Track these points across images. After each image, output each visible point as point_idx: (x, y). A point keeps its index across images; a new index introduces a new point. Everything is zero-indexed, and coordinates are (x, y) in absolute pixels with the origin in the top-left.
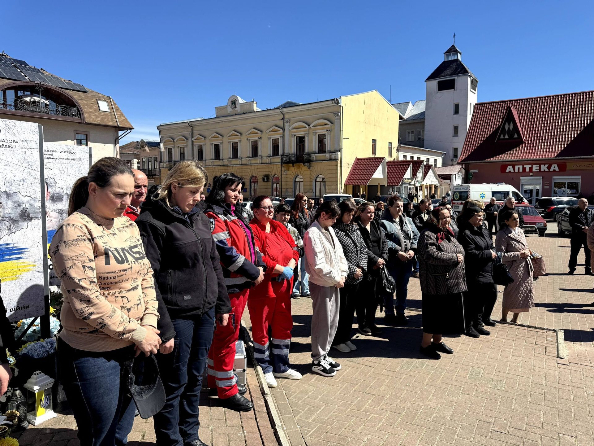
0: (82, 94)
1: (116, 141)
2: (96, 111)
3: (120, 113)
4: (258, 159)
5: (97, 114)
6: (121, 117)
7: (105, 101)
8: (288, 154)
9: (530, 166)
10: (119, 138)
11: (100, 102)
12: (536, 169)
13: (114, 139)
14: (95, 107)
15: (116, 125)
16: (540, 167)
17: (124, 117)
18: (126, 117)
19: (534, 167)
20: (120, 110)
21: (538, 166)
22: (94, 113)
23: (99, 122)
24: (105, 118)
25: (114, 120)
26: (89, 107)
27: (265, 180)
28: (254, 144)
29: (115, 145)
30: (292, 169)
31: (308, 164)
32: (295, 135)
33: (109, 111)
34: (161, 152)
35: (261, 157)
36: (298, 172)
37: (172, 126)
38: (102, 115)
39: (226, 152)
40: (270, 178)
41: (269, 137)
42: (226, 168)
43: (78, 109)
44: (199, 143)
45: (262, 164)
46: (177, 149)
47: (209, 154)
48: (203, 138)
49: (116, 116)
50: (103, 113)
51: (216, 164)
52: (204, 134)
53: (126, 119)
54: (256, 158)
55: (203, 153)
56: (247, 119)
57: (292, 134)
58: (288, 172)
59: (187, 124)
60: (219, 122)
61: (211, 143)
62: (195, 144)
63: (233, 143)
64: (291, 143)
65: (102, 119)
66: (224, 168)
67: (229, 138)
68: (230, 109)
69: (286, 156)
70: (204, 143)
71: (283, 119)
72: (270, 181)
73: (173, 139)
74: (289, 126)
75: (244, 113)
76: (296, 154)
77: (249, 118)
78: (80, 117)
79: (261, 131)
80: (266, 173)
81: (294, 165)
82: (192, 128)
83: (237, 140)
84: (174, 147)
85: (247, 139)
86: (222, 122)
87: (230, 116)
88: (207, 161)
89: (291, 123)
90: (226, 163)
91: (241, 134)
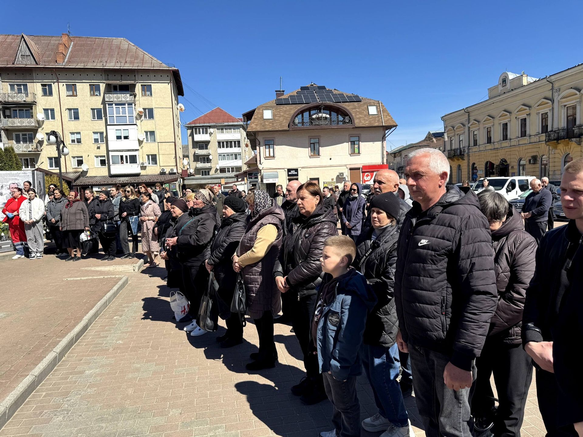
0: (356, 104)
1: (383, 139)
2: (365, 116)
3: (386, 113)
5: (366, 118)
6: (386, 117)
7: (374, 105)
10: (386, 135)
11: (370, 108)
13: (382, 136)
14: (365, 112)
15: (381, 124)
17: (390, 116)
18: (392, 116)
20: (387, 111)
22: (363, 118)
23: (367, 125)
24: (373, 120)
25: (380, 121)
26: (361, 113)
27: (532, 162)
28: (524, 122)
29: (382, 142)
30: (561, 146)
31: (578, 139)
32: (565, 106)
33: (376, 114)
34: (445, 142)
35: (530, 136)
36: (567, 149)
37: (452, 115)
38: (370, 119)
39: (497, 135)
40: (538, 159)
41: (538, 112)
42: (496, 151)
43: (350, 117)
44: (474, 129)
45: (530, 143)
46: (457, 137)
47: (482, 139)
48: (477, 123)
49: (382, 117)
50: (371, 117)
51: (487, 148)
52: (479, 118)
53: (392, 118)
54: (525, 137)
55: (478, 139)
56: (516, 96)
57: (562, 104)
58: (556, 150)
59: (464, 111)
60: (491, 104)
61: (484, 126)
62: (471, 130)
63: (503, 124)
64: (561, 116)
65: (370, 122)
66: (494, 152)
67: (499, 119)
68: (500, 88)
69: (555, 131)
70: (478, 128)
71: (552, 89)
72: (538, 162)
73: (453, 127)
74: (559, 96)
75: (512, 90)
76: (566, 128)
77: (519, 94)
78: (352, 123)
79: (529, 107)
80: (534, 154)
81: (559, 142)
82: (469, 114)
83: (507, 120)
84: (454, 135)
85: (516, 117)
86: (493, 103)
87: (499, 96)
88: (480, 146)
89: (560, 92)
90: (497, 145)
91: (510, 113)
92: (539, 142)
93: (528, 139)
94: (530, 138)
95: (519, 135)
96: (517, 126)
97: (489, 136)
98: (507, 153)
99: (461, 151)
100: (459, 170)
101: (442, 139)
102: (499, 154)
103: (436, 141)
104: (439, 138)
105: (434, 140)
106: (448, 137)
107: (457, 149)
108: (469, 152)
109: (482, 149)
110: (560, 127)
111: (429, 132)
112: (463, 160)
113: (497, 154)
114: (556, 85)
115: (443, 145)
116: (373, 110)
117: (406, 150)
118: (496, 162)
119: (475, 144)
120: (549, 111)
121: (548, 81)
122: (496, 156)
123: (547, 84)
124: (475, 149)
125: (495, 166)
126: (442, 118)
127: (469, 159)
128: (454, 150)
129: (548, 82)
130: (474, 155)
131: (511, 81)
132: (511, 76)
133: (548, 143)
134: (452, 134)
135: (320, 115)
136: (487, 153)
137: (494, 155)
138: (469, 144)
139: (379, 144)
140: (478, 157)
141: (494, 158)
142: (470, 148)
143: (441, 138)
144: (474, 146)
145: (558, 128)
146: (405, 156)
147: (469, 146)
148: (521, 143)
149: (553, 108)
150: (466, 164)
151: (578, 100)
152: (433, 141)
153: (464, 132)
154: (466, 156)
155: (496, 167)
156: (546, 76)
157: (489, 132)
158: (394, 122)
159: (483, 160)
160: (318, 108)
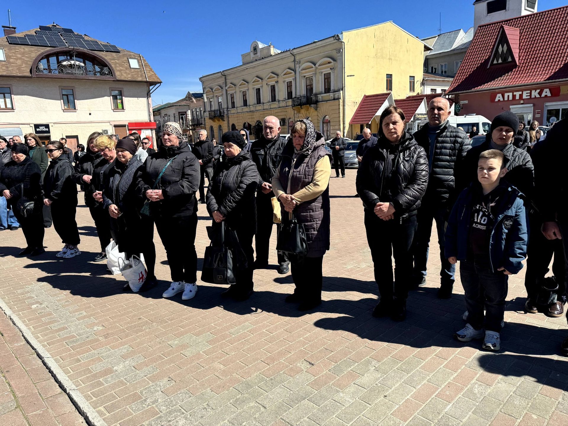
0: (114, 54)
1: (148, 95)
2: (126, 69)
3: (149, 68)
4: (276, 103)
5: (128, 71)
6: (150, 72)
7: (135, 59)
8: (299, 96)
9: (521, 93)
10: (151, 92)
11: (130, 60)
12: (527, 96)
13: (146, 93)
14: (126, 65)
15: (145, 80)
16: (531, 93)
17: (153, 72)
18: (155, 72)
19: (525, 93)
20: (150, 66)
21: (529, 92)
22: (124, 71)
23: (129, 79)
24: (135, 74)
25: (143, 76)
26: (121, 65)
27: (282, 124)
28: (273, 88)
29: (148, 99)
30: (303, 111)
31: (315, 105)
32: (304, 76)
33: (138, 68)
34: (204, 102)
35: (279, 101)
36: (307, 114)
37: (210, 77)
38: (132, 72)
39: (252, 99)
40: (286, 121)
41: (284, 80)
42: (252, 114)
43: (109, 69)
44: (231, 92)
45: (279, 107)
46: (215, 99)
47: (239, 101)
48: (234, 86)
49: (145, 71)
50: (133, 70)
51: (244, 110)
52: (235, 82)
53: (155, 74)
54: (275, 102)
55: (235, 101)
56: (266, 64)
57: (302, 75)
58: (299, 114)
59: (221, 74)
60: (245, 69)
61: (240, 90)
62: (228, 92)
63: (256, 89)
64: (302, 85)
65: (132, 75)
66: (250, 114)
67: (253, 85)
68: (252, 55)
69: (298, 98)
70: (235, 91)
71: (294, 61)
72: (286, 124)
73: (212, 89)
74: (300, 67)
75: (263, 58)
76: (306, 95)
77: (268, 63)
78: (112, 75)
79: (277, 75)
80: (283, 117)
81: (302, 107)
82: (225, 78)
83: (259, 86)
84: (213, 97)
85: (267, 84)
86: (247, 69)
87: (252, 62)
88: (238, 108)
89: (300, 64)
90: (252, 108)
91: (262, 79)
92: (286, 106)
93: (278, 103)
94: (279, 103)
95: (270, 99)
96: (268, 91)
97: (245, 99)
98: (261, 115)
99: (220, 112)
100: (220, 130)
101: (202, 100)
102: (255, 116)
103: (196, 101)
104: (198, 99)
105: (194, 100)
106: (207, 98)
107: (217, 110)
108: (228, 114)
109: (239, 111)
110: (301, 95)
111: (189, 92)
112: (224, 121)
113: (253, 117)
114: (297, 58)
115: (203, 106)
116: (134, 63)
117: (165, 109)
118: (253, 124)
119: (233, 106)
120: (292, 80)
121: (291, 53)
122: (252, 118)
123: (290, 56)
124: (233, 111)
125: (252, 126)
126: (200, 79)
127: (229, 121)
128: (214, 111)
129: (291, 55)
130: (232, 117)
131: (261, 50)
132: (261, 46)
133: (294, 108)
134: (211, 96)
135: (73, 62)
136: (245, 115)
137: (250, 117)
138: (228, 106)
139: (144, 100)
140: (236, 119)
141: (251, 120)
142: (229, 109)
143: (200, 98)
144: (232, 108)
145: (300, 95)
146: (165, 115)
147: (228, 108)
148: (272, 107)
149: (295, 78)
150: (227, 125)
151: (314, 72)
152: (193, 102)
153: (222, 95)
154: (226, 117)
155: (253, 128)
156: (290, 49)
157: (244, 95)
158: (158, 78)
159: (241, 121)
160: (69, 54)
